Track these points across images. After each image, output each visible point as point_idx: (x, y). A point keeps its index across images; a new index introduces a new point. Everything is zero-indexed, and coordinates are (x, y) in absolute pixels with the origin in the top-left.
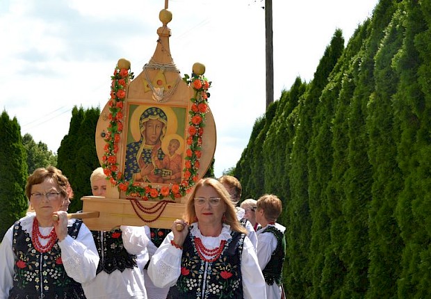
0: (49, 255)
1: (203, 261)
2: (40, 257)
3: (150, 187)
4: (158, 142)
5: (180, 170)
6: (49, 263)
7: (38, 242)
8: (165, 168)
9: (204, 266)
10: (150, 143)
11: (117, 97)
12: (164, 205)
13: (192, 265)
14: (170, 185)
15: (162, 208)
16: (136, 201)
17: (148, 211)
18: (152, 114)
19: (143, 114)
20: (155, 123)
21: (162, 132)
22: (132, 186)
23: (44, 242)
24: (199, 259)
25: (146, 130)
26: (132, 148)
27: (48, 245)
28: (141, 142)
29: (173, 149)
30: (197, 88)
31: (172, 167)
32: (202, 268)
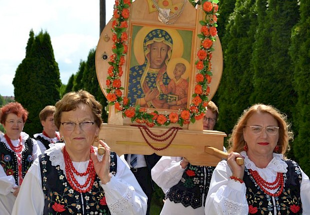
0: (90, 195)
1: (268, 196)
2: (80, 197)
3: (156, 112)
4: (163, 66)
5: (186, 95)
6: (92, 205)
7: (75, 181)
8: (171, 93)
9: (272, 202)
10: (155, 67)
11: (121, 16)
12: (175, 132)
13: (259, 202)
14: (179, 112)
15: (173, 135)
16: (145, 128)
17: (159, 138)
18: (157, 36)
19: (148, 36)
20: (159, 46)
21: (167, 55)
22: (138, 112)
23: (82, 180)
24: (263, 194)
25: (150, 54)
26: (135, 72)
27: (86, 184)
28: (145, 65)
29: (179, 73)
30: (208, 10)
31: (177, 93)
32: (270, 204)
